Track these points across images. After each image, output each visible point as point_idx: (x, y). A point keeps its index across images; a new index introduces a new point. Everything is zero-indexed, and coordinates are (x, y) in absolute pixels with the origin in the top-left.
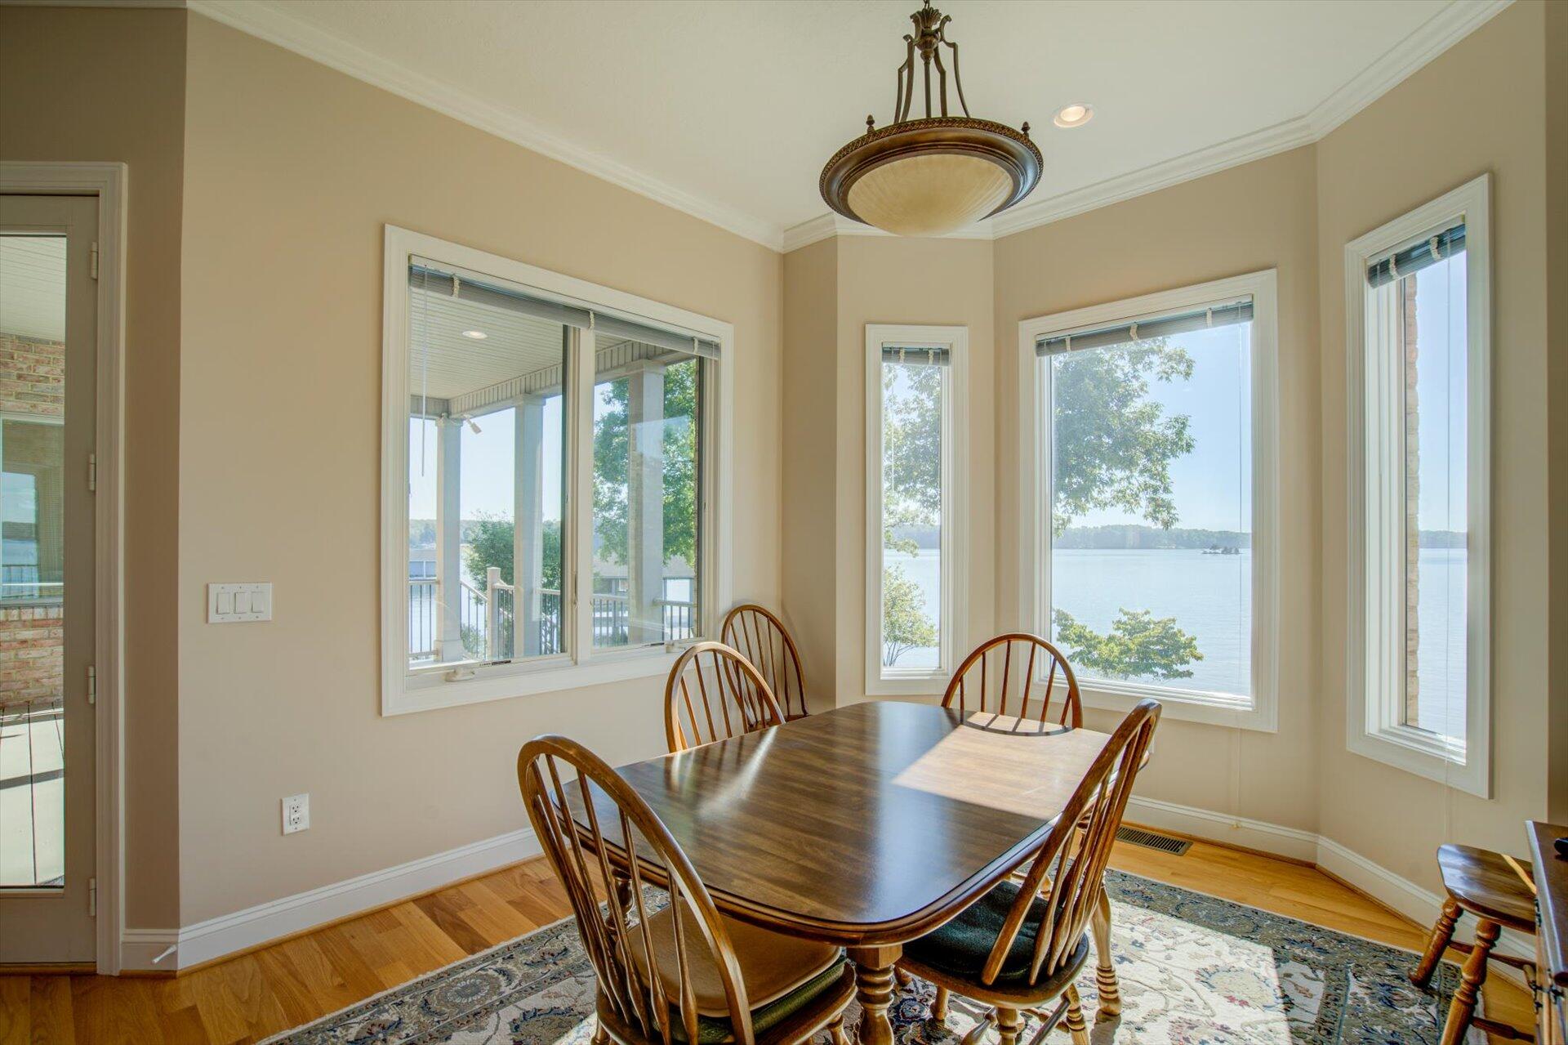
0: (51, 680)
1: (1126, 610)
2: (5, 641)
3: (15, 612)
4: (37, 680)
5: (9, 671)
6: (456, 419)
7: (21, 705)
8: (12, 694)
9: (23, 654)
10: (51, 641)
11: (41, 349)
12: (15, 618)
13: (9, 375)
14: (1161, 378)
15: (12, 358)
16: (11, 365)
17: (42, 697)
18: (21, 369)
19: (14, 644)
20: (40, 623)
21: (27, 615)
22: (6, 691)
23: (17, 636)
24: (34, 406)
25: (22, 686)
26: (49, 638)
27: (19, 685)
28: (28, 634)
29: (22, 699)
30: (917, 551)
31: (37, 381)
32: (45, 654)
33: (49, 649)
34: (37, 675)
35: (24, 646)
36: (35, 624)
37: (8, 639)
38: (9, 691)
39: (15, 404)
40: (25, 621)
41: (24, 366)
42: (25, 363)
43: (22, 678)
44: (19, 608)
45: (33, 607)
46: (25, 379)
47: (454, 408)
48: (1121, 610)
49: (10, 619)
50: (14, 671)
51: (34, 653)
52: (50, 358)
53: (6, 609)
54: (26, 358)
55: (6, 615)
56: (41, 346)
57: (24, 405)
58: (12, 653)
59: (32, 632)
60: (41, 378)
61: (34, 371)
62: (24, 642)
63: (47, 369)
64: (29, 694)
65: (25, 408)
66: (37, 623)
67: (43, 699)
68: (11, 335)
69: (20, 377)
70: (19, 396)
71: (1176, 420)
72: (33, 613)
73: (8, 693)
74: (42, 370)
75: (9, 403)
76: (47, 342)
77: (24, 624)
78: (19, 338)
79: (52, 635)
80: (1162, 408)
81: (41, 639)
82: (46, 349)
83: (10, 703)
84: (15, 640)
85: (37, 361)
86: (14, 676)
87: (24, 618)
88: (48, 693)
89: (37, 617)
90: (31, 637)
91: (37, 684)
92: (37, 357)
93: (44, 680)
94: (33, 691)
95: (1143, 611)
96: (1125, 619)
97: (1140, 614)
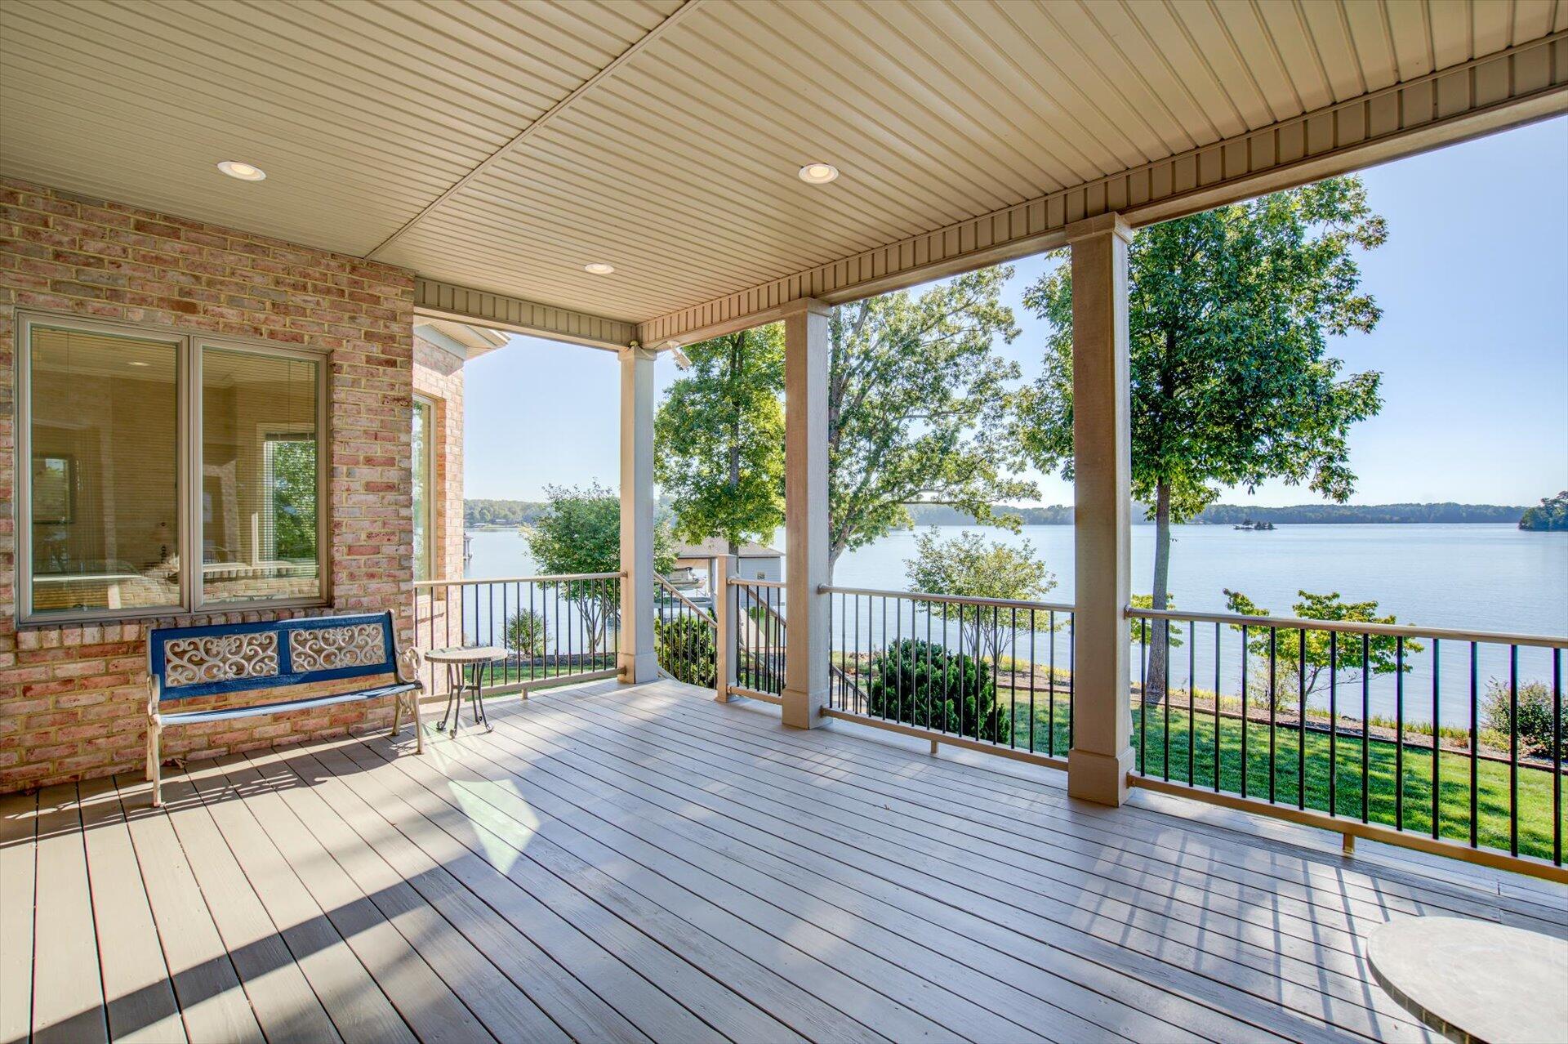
0: (111, 739)
1: (1308, 593)
2: (39, 682)
3: (54, 634)
4: (90, 742)
5: (43, 730)
6: (649, 350)
7: (64, 784)
8: (50, 766)
9: (67, 702)
10: (109, 678)
11: (92, 214)
12: (55, 644)
13: (41, 252)
14: (1334, 332)
15: (46, 224)
16: (44, 235)
17: (99, 767)
18: (60, 243)
19: (53, 685)
20: (94, 650)
21: (73, 638)
22: (41, 762)
23: (57, 672)
24: (80, 304)
25: (66, 752)
26: (107, 673)
27: (63, 751)
28: (74, 669)
29: (65, 773)
30: (1020, 528)
31: (85, 265)
32: (101, 699)
33: (107, 692)
34: (89, 732)
35: (69, 687)
36: (85, 652)
37: (43, 677)
38: (44, 761)
39: (49, 298)
40: (69, 648)
41: (66, 239)
42: (66, 235)
43: (65, 739)
44: (60, 627)
45: (81, 625)
46: (66, 261)
47: (648, 335)
48: (1301, 593)
49: (46, 646)
50: (53, 729)
51: (84, 699)
52: (105, 228)
53: (39, 629)
54: (67, 226)
55: (40, 640)
56: (92, 209)
57: (66, 301)
58: (51, 699)
59: (80, 665)
60: (92, 260)
61: (81, 248)
62: (68, 681)
63: (101, 245)
64: (78, 764)
65: (67, 307)
66: (86, 650)
67: (99, 770)
68: (44, 188)
69: (58, 256)
70: (57, 286)
71: (1365, 377)
72: (82, 636)
73: (43, 765)
74: (93, 247)
75: (42, 298)
76: (100, 203)
77: (69, 653)
78: (56, 192)
79: (112, 669)
80: (1342, 364)
81: (95, 675)
82: (99, 213)
83: (47, 782)
84: (55, 679)
85: (85, 232)
86: (52, 736)
87: (67, 643)
88: (106, 761)
89: (88, 640)
90: (78, 673)
91: (89, 748)
92: (86, 227)
93: (100, 740)
94: (83, 760)
95: (1330, 595)
96: (1308, 603)
97: (1326, 598)
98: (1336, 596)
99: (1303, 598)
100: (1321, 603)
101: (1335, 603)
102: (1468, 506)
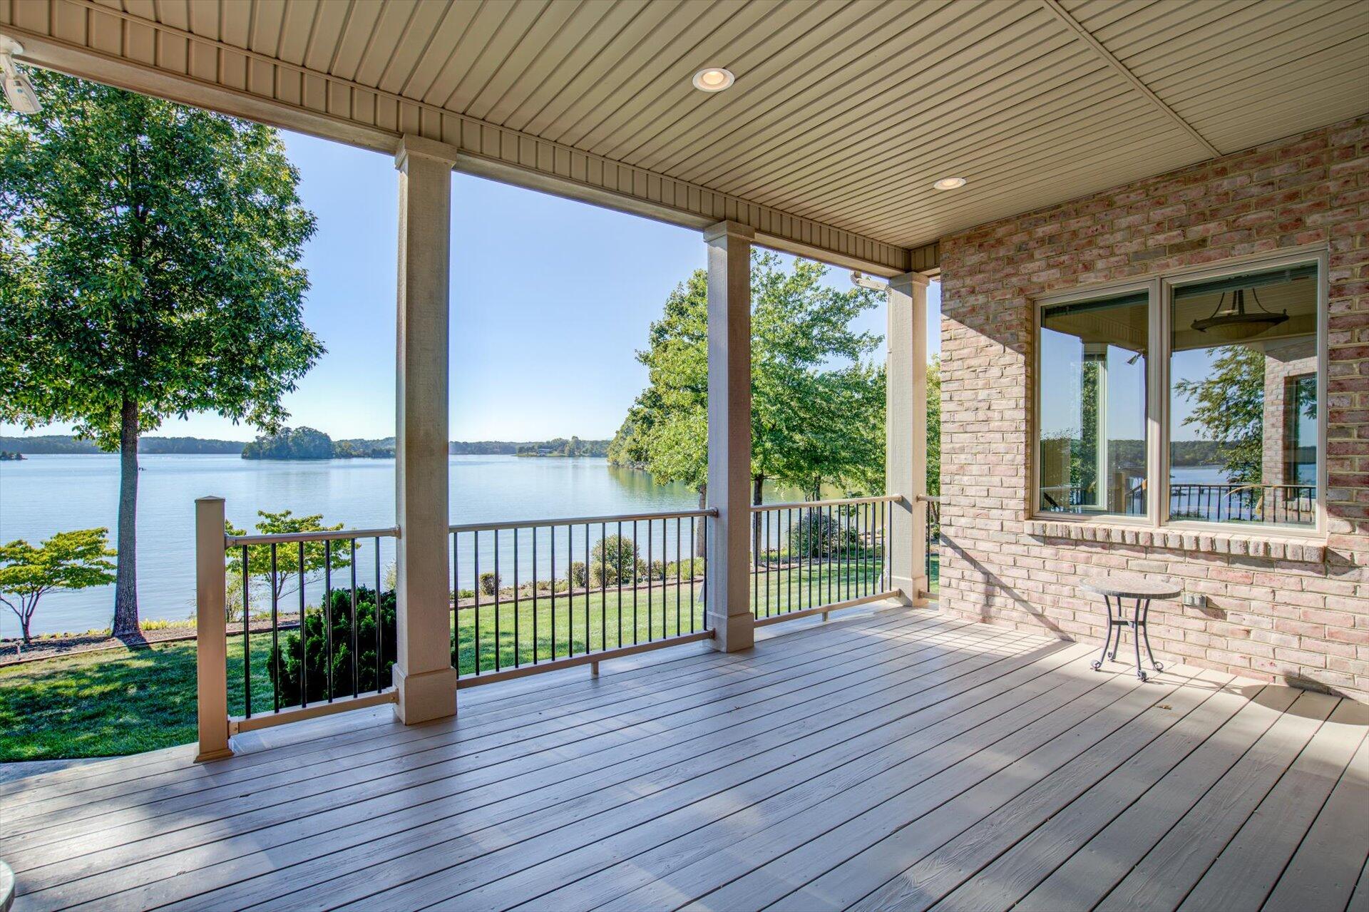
1: (267, 513)
48: (261, 513)
95: (283, 512)
96: (267, 521)
97: (281, 515)
98: (289, 513)
99: (263, 518)
100: (278, 520)
101: (288, 519)
102: (203, 440)
